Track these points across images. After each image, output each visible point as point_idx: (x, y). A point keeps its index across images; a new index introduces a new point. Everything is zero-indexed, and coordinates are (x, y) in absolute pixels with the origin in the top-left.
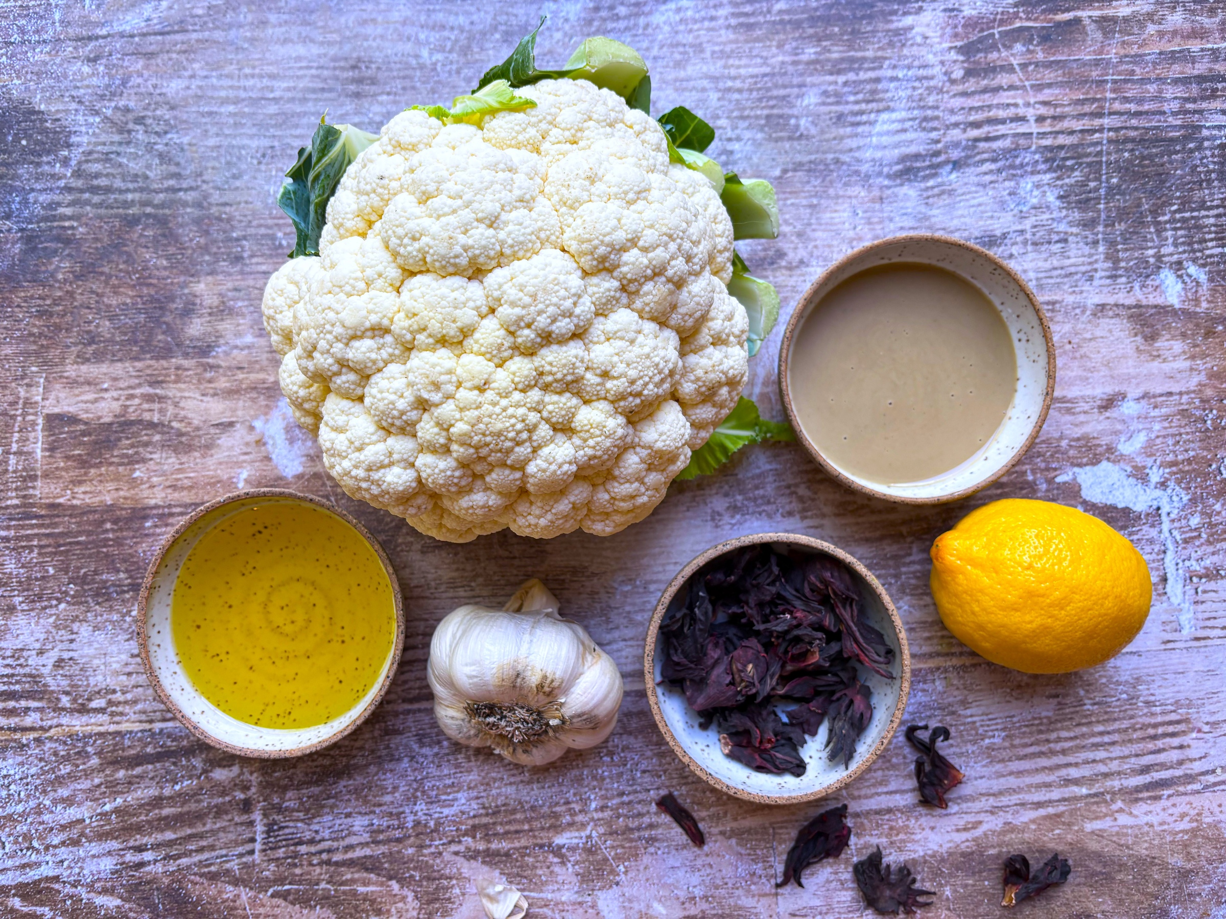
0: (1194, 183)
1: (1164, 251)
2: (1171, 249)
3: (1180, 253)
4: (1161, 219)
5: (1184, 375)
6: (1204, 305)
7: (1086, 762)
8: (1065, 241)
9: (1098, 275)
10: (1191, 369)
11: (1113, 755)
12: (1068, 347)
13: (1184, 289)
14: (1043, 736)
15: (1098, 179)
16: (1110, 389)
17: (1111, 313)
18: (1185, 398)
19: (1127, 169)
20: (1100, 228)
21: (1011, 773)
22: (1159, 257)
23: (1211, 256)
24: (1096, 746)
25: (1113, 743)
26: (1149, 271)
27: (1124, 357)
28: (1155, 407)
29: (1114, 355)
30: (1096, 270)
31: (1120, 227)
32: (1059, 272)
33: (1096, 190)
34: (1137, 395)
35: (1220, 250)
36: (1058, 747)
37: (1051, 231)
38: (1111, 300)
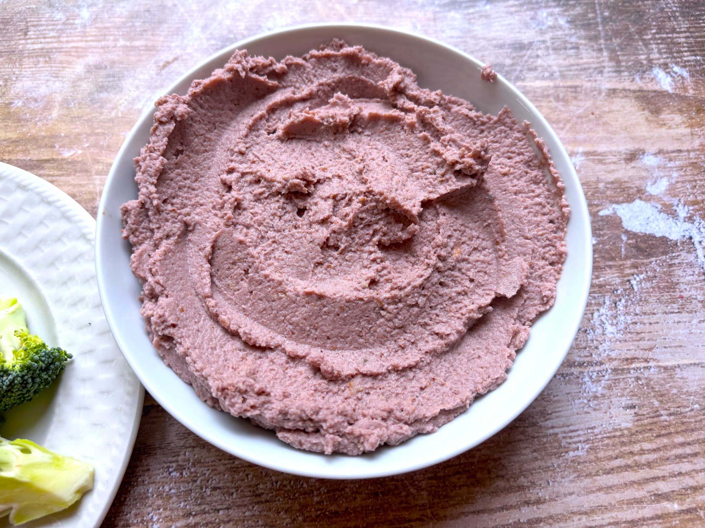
0: (664, 18)
1: (652, 56)
2: (657, 56)
3: (665, 58)
4: (645, 37)
5: (687, 138)
6: (691, 92)
7: (673, 475)
8: (577, 48)
9: (606, 70)
10: (692, 134)
11: (698, 467)
12: (592, 117)
13: (674, 81)
14: (626, 449)
15: (595, 12)
16: (631, 146)
17: (621, 95)
18: (692, 155)
19: (614, 8)
20: (602, 41)
21: (600, 489)
22: (650, 61)
23: (688, 61)
24: (680, 458)
25: (695, 455)
26: (645, 68)
27: (638, 124)
28: (670, 160)
29: (629, 123)
30: (604, 67)
31: (616, 41)
32: (576, 67)
33: (595, 18)
34: (654, 152)
35: (694, 58)
36: (643, 459)
37: (565, 42)
38: (619, 86)
